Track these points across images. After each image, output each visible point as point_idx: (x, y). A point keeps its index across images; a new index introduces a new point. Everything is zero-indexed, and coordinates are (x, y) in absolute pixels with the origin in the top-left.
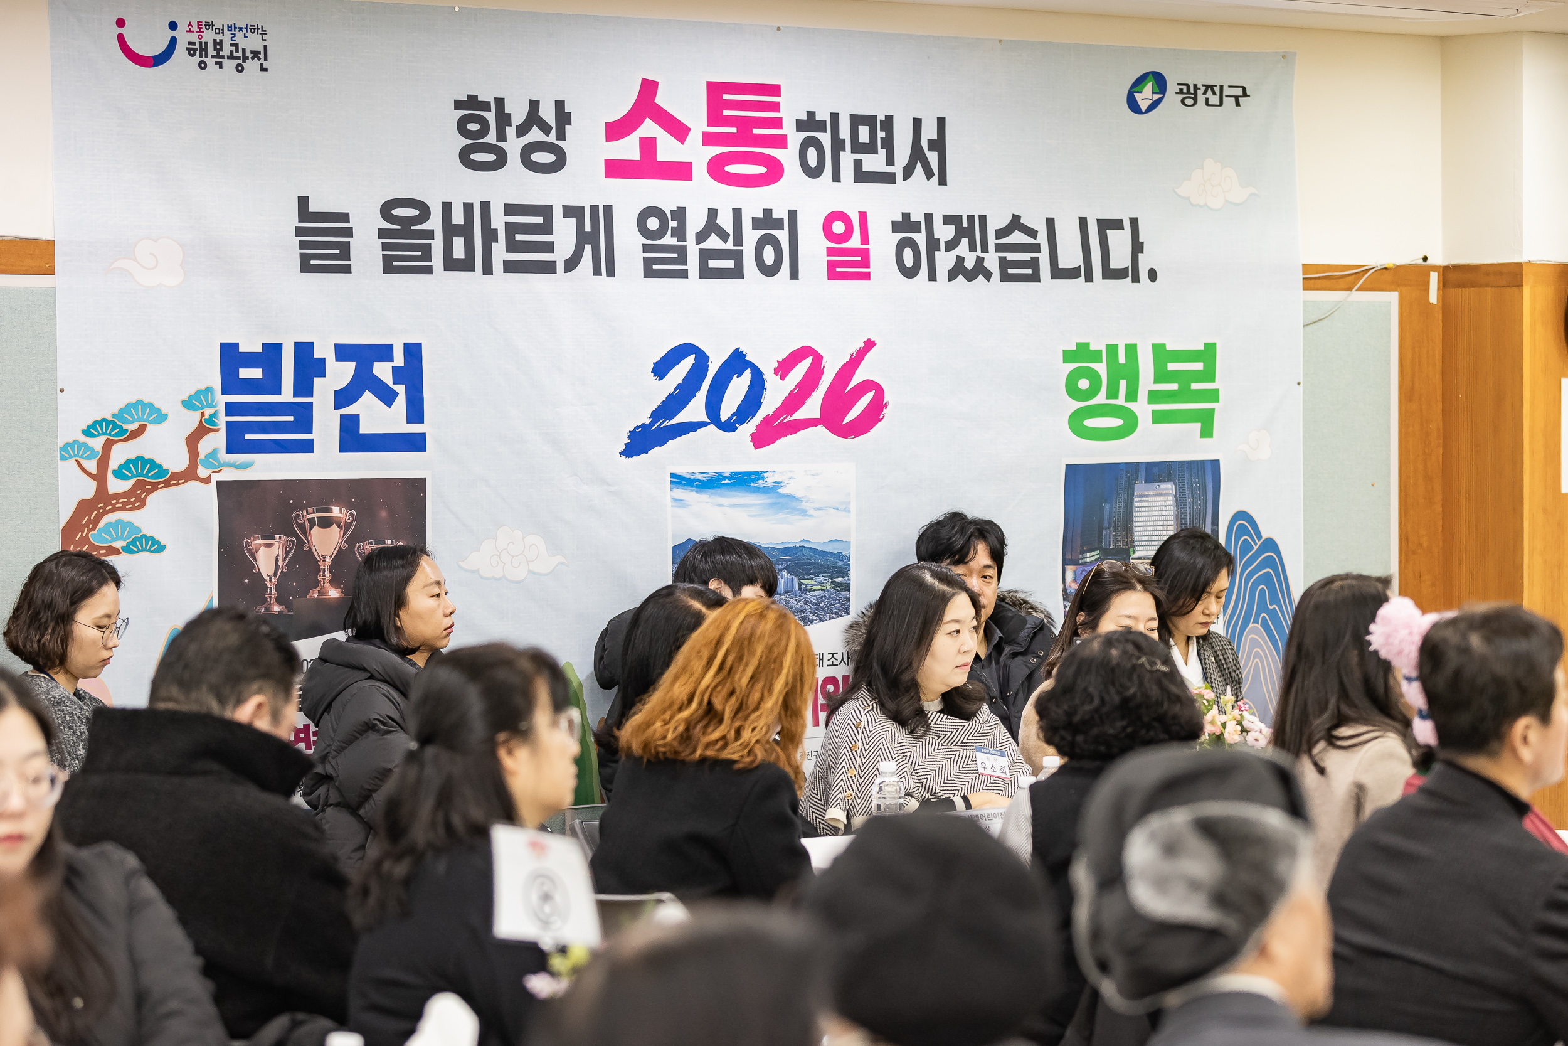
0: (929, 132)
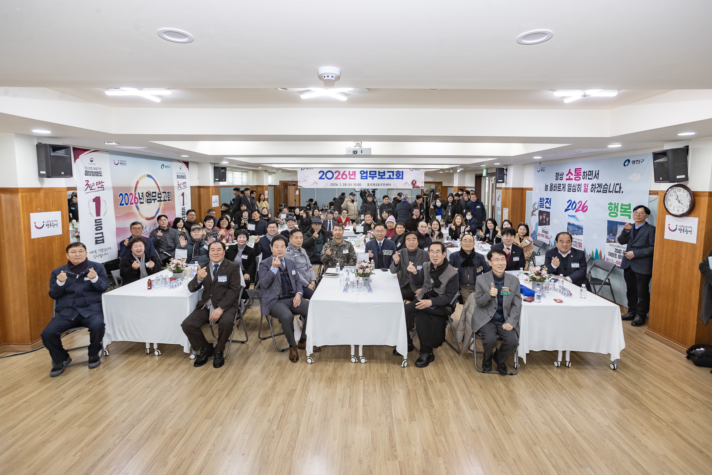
0: (597, 172)
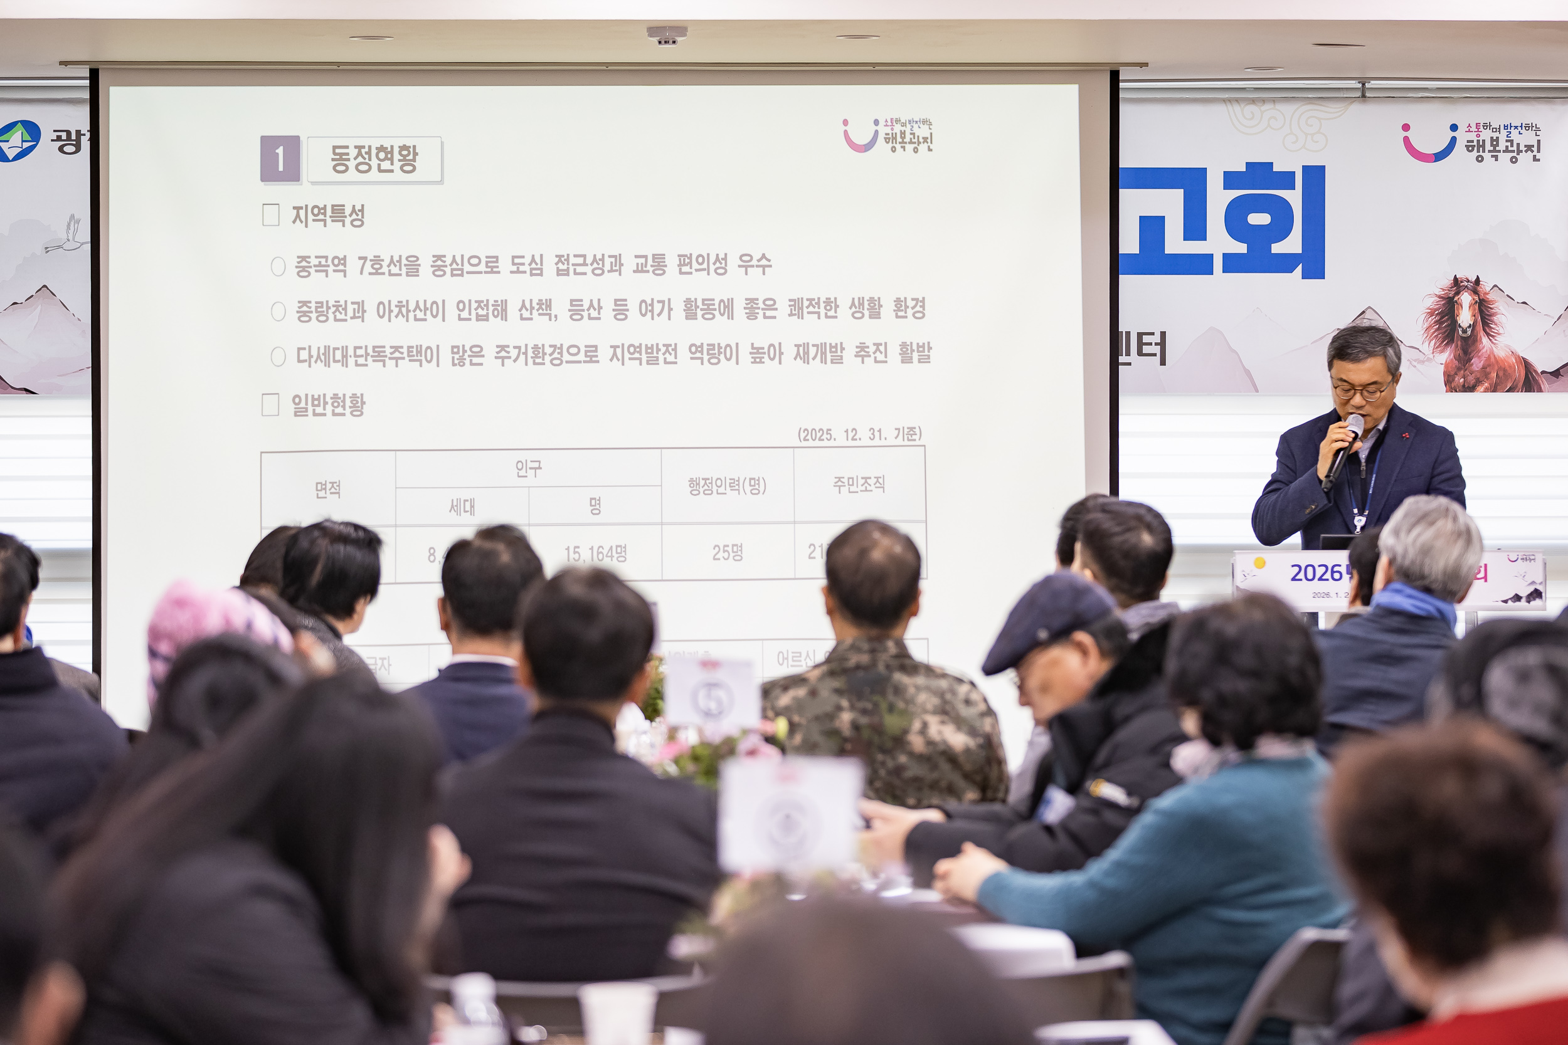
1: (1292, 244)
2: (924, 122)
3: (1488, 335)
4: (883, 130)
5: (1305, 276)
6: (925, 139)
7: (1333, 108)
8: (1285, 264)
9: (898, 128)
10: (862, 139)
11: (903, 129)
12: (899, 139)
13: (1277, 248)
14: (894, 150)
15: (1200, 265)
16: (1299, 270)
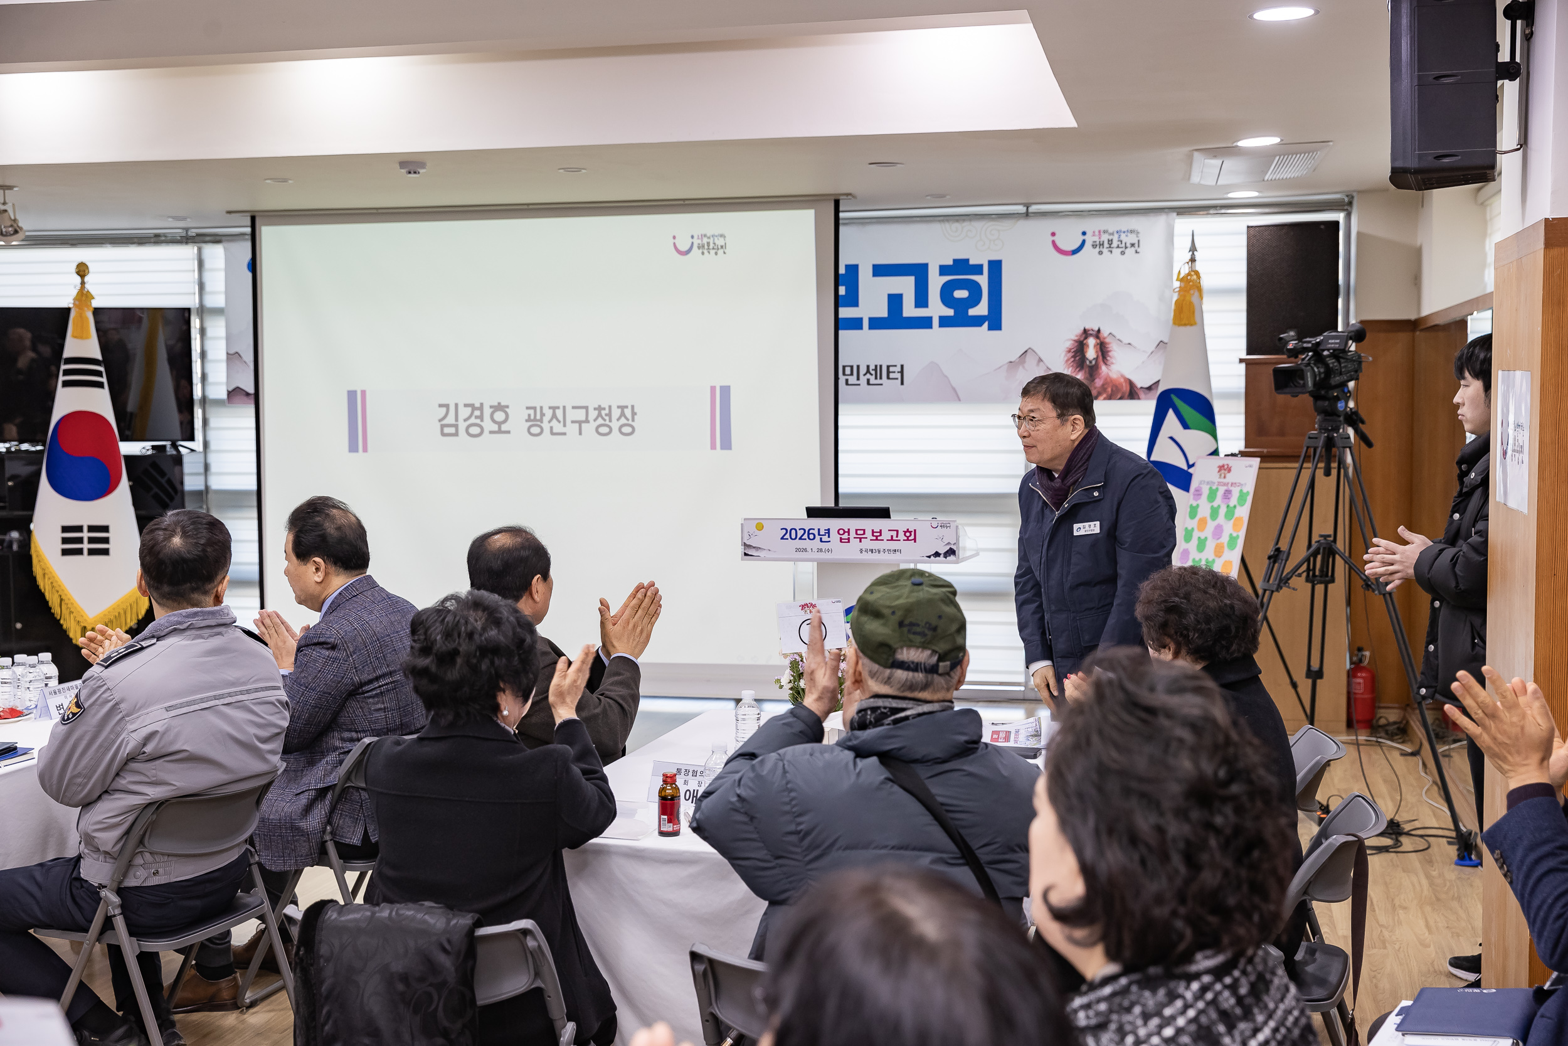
1: (981, 309)
2: (722, 236)
3: (1106, 364)
4: (696, 242)
5: (990, 329)
6: (722, 247)
7: (1006, 224)
8: (977, 321)
9: (705, 240)
10: (684, 247)
11: (708, 240)
12: (706, 247)
13: (972, 312)
14: (703, 253)
15: (925, 323)
16: (986, 324)
